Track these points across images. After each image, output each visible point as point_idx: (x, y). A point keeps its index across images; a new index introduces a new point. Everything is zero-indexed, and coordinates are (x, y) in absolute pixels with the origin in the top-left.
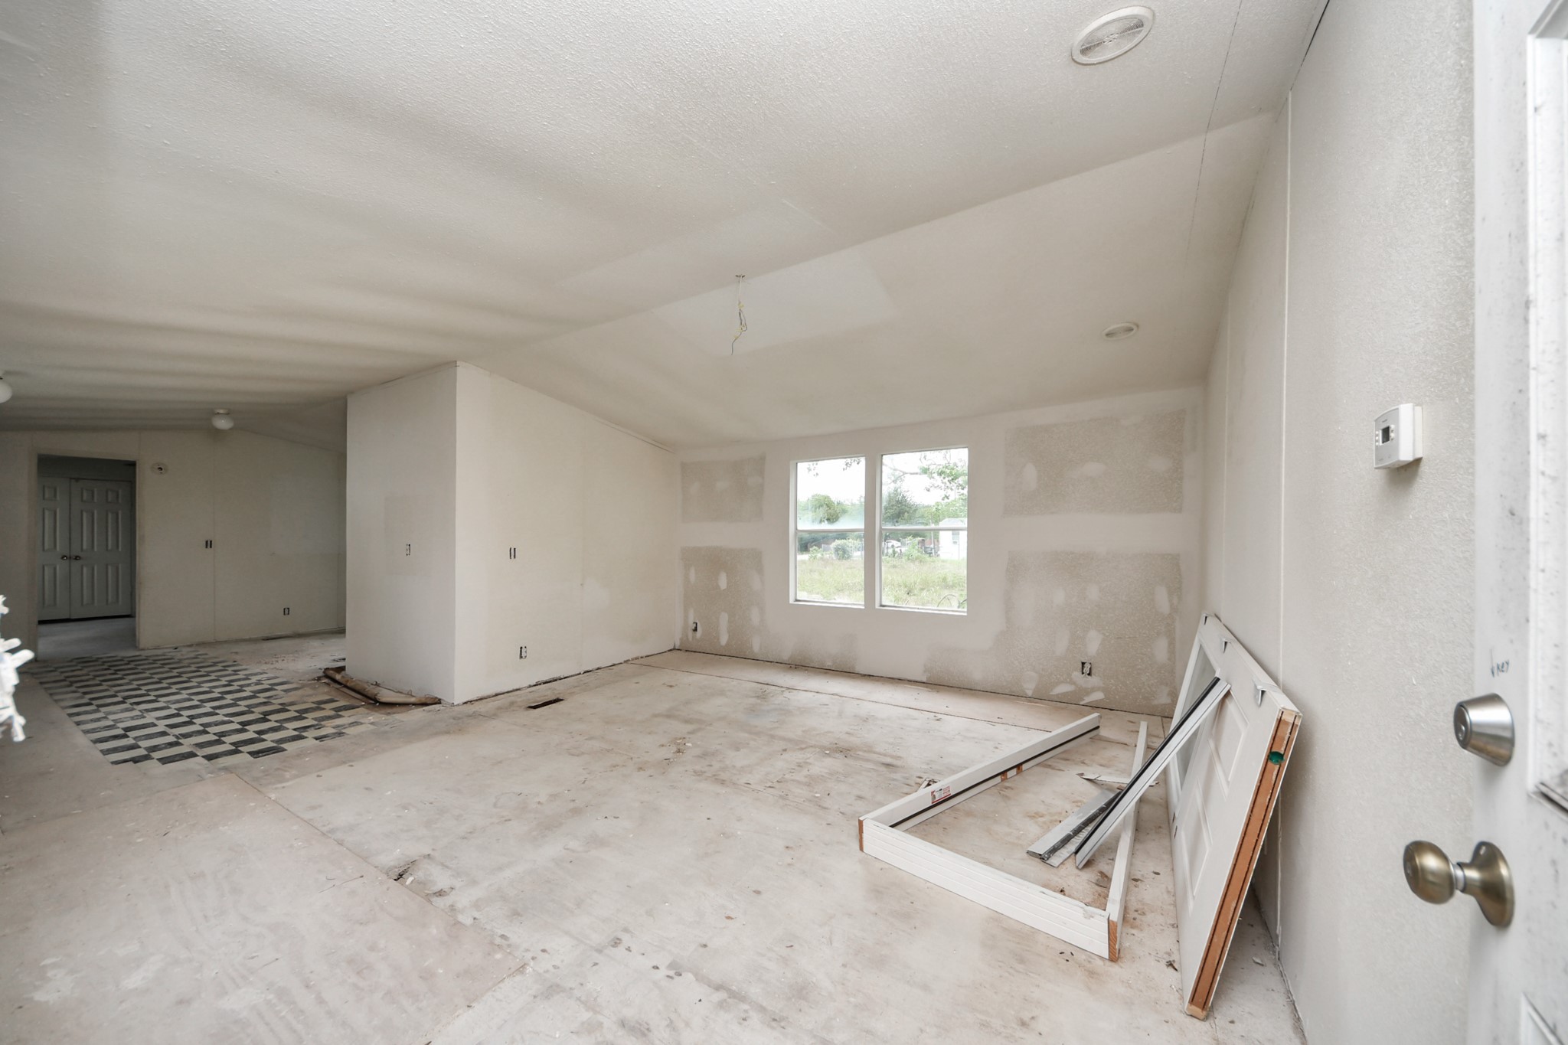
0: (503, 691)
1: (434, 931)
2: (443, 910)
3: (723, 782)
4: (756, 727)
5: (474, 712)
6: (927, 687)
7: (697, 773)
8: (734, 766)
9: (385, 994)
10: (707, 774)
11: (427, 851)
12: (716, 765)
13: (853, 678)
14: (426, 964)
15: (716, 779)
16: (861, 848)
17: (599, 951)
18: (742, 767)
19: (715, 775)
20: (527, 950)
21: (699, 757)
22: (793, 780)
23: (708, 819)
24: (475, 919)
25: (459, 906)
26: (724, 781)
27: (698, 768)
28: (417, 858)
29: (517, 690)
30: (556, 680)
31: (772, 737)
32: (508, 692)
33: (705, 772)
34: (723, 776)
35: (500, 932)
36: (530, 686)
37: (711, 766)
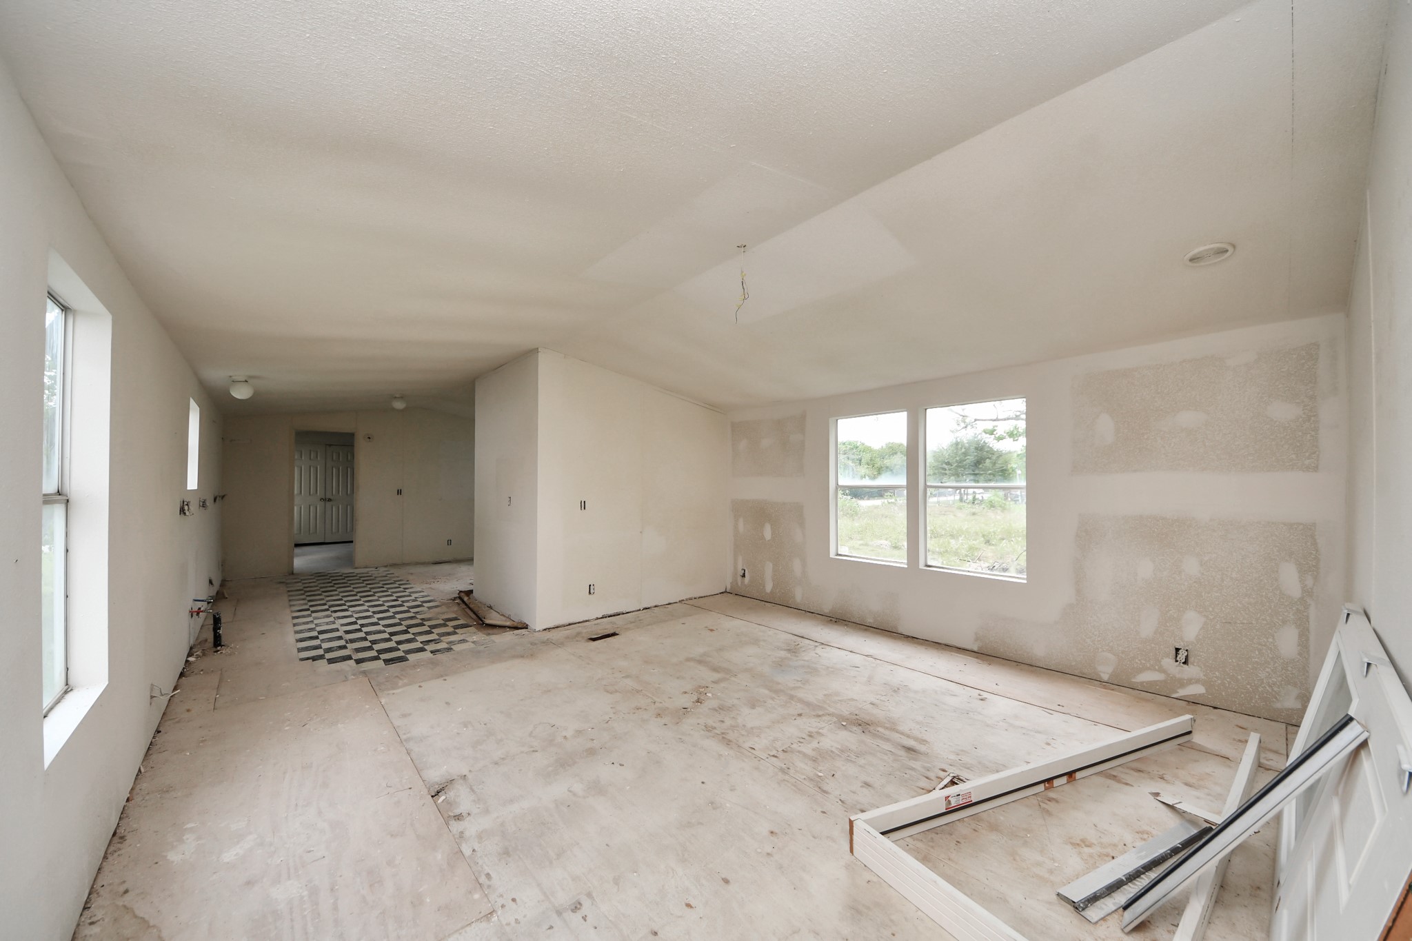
0: (575, 622)
1: (439, 856)
2: (453, 836)
3: (728, 743)
4: (778, 683)
5: (548, 639)
6: (977, 658)
7: (708, 729)
8: (744, 726)
9: (381, 913)
10: (716, 731)
11: (465, 772)
12: (728, 722)
13: (895, 638)
14: (421, 889)
15: (723, 738)
16: (852, 851)
17: (559, 913)
18: (752, 728)
19: (723, 733)
20: (501, 896)
21: (715, 710)
22: (799, 752)
23: (703, 783)
24: (474, 850)
25: (467, 834)
26: (730, 741)
27: (710, 722)
28: (456, 777)
29: (587, 621)
30: (619, 615)
31: (792, 697)
32: (579, 623)
33: (715, 728)
34: (732, 736)
35: (487, 870)
36: (597, 619)
37: (723, 721)
